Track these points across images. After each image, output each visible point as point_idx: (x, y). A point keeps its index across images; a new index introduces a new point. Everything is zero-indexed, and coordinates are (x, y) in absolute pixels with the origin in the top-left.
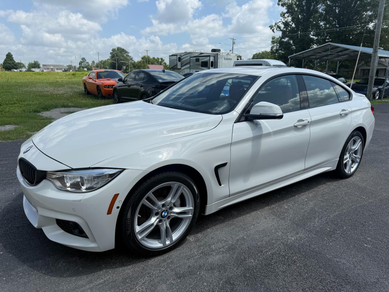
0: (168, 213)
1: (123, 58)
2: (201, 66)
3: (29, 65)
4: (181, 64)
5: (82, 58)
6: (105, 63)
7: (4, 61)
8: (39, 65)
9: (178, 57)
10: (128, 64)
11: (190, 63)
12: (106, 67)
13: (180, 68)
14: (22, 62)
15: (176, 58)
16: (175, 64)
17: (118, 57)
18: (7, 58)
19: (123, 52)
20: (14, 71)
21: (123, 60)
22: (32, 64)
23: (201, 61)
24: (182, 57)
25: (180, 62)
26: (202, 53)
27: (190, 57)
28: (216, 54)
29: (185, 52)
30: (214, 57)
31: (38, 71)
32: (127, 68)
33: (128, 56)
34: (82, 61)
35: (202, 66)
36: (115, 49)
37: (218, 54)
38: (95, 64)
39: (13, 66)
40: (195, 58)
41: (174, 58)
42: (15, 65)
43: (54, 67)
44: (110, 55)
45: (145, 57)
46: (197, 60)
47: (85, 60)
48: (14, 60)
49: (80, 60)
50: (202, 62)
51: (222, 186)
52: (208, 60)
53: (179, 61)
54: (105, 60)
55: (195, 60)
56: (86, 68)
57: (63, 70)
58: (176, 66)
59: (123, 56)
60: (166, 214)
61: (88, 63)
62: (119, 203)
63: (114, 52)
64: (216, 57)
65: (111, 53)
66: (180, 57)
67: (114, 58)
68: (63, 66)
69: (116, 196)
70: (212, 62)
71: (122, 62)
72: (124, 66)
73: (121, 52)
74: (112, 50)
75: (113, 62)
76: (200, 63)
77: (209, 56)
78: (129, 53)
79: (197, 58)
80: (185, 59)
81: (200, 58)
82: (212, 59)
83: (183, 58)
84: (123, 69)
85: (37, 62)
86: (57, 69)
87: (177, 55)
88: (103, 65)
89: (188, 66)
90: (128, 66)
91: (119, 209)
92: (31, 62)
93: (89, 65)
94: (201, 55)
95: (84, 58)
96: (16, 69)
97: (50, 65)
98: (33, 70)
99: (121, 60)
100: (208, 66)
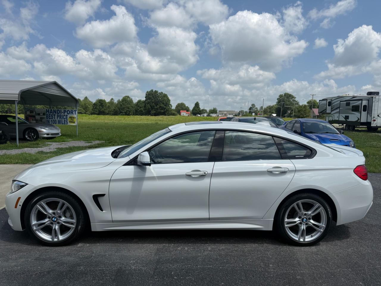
0: (57, 219)
1: (289, 103)
2: (351, 110)
3: (209, 111)
4: (332, 109)
5: (252, 104)
6: (272, 108)
7: (193, 108)
8: (217, 111)
9: (328, 101)
10: (292, 109)
11: (339, 107)
12: (273, 111)
13: (330, 112)
14: (205, 109)
15: (326, 103)
16: (324, 109)
17: (283, 102)
18: (195, 106)
19: (289, 98)
20: (198, 116)
21: (289, 104)
22: (212, 110)
23: (351, 105)
24: (333, 102)
25: (330, 107)
26: (354, 97)
27: (341, 101)
28: (370, 98)
29: (338, 96)
30: (368, 100)
31: (215, 116)
32: (292, 112)
33: (295, 101)
34: (252, 107)
35: (353, 111)
36: (282, 95)
37: (373, 97)
38: (263, 109)
39: (198, 112)
40: (345, 102)
41: (324, 102)
42: (200, 111)
43: (227, 112)
44: (277, 101)
45: (310, 101)
46: (348, 104)
47: (255, 106)
48: (199, 108)
49: (250, 106)
50: (353, 106)
51: (104, 211)
52: (360, 104)
53: (329, 105)
54: (273, 105)
55: (345, 104)
56: (254, 113)
57: (234, 115)
58: (325, 111)
59: (289, 101)
60: (55, 220)
61: (257, 108)
62: (21, 202)
63: (281, 97)
64: (370, 101)
65: (278, 99)
66: (331, 101)
67: (280, 104)
68: (234, 111)
69: (19, 198)
70: (365, 106)
71: (288, 107)
72: (289, 110)
73: (288, 98)
74: (279, 96)
75: (279, 107)
76: (350, 107)
77: (362, 100)
78: (296, 98)
79: (347, 102)
80: (336, 103)
81: (351, 102)
82: (365, 103)
83: (335, 102)
84: (287, 113)
85: (215, 108)
86: (229, 114)
87: (327, 100)
88: (270, 110)
89: (338, 110)
90: (292, 110)
91: (21, 207)
92: (211, 109)
93: (257, 110)
94: (354, 98)
95: (254, 104)
96: (200, 114)
97: (224, 111)
98: (212, 115)
99: (287, 105)
100: (360, 111)
